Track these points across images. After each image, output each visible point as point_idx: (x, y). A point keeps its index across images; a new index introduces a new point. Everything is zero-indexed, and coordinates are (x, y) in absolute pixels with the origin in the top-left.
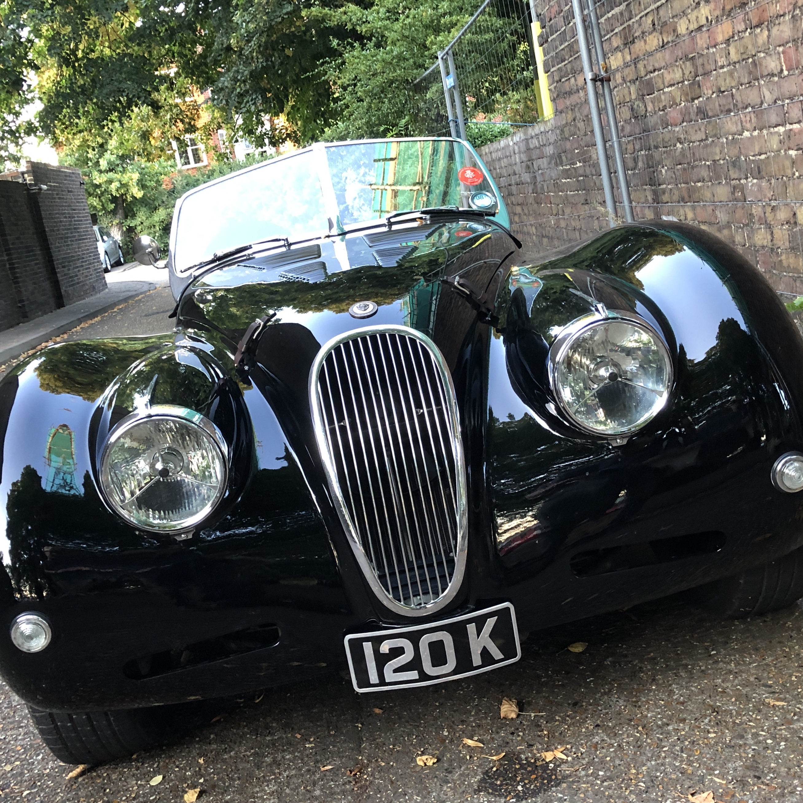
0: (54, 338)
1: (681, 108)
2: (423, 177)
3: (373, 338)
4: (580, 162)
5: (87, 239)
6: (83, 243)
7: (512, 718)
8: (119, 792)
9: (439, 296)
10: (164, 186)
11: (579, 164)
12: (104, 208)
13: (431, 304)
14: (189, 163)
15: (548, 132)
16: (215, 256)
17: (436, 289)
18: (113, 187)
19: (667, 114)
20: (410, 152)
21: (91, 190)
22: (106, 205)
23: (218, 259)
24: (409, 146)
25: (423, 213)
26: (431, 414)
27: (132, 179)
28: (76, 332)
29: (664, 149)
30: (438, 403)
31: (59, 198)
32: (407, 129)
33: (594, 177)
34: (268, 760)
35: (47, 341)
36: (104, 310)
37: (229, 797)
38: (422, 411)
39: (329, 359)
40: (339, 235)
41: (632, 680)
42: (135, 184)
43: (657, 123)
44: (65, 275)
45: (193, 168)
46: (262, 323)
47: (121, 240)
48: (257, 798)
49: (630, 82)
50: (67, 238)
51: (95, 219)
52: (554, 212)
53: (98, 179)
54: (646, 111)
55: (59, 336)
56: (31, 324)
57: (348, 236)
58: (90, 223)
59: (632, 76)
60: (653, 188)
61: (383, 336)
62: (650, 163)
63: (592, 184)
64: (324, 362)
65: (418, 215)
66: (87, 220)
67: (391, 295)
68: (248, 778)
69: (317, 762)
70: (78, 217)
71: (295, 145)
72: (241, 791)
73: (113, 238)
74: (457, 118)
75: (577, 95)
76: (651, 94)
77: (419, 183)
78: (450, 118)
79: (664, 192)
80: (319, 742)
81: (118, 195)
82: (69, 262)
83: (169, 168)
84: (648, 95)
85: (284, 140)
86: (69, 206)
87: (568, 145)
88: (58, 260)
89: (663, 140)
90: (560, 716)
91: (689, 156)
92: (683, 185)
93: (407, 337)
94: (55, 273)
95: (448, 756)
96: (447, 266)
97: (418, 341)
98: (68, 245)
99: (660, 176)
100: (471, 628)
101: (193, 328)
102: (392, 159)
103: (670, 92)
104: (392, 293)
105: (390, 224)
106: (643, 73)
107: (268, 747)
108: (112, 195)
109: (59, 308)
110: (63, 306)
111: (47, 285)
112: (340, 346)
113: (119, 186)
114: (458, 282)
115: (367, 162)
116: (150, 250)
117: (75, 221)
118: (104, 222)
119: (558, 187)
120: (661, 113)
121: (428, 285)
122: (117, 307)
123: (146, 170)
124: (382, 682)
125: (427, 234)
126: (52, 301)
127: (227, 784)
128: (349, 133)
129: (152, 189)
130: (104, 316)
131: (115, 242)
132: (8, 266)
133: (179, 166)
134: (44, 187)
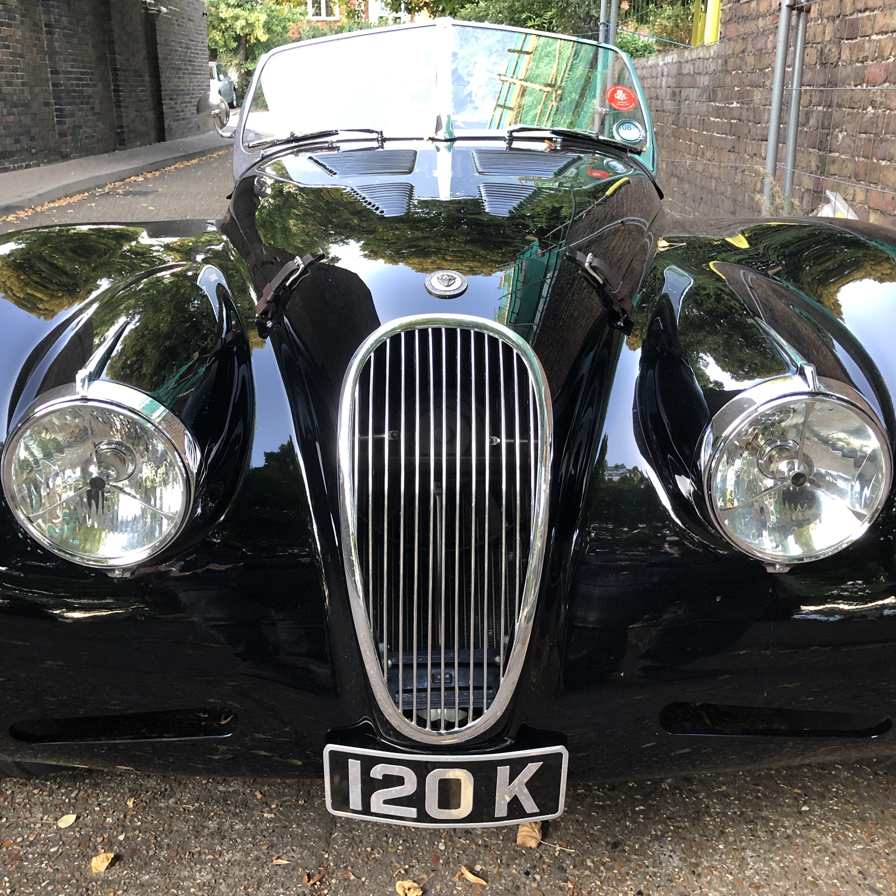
0: (145, 173)
1: (888, 64)
2: (556, 80)
3: (452, 333)
4: (738, 103)
5: (200, 74)
6: (196, 78)
7: (531, 848)
8: (18, 826)
9: (556, 275)
10: (290, 34)
11: (735, 105)
12: (226, 45)
13: (543, 283)
14: (320, 15)
15: (708, 59)
16: (292, 135)
17: (553, 261)
18: (240, 23)
19: (866, 67)
20: (549, 49)
21: (216, 23)
22: (228, 43)
23: (294, 139)
24: (548, 42)
25: (554, 132)
26: (511, 448)
27: (259, 20)
28: (169, 171)
29: (848, 110)
30: (525, 433)
31: (178, 25)
32: (551, 23)
33: (750, 124)
34: (212, 825)
35: (138, 176)
36: (203, 153)
37: (147, 877)
38: (499, 440)
39: (380, 351)
40: (446, 140)
41: (693, 825)
42: (261, 26)
43: (849, 77)
44: (171, 108)
45: (323, 21)
46: (302, 266)
47: (238, 83)
48: (182, 888)
49: (828, 18)
50: (180, 69)
51: (214, 55)
52: (692, 153)
53: (224, 13)
54: (839, 58)
55: (151, 172)
56: (126, 153)
57: (457, 144)
58: (206, 58)
59: (832, 12)
60: (821, 153)
61: (466, 334)
62: (826, 123)
63: (746, 131)
64: (372, 355)
65: (548, 134)
66: (204, 54)
67: (492, 261)
68: (180, 850)
69: (272, 846)
70: (195, 49)
71: (430, 17)
72: (164, 872)
73: (230, 78)
74: (608, 21)
75: (755, 22)
76: (852, 39)
77: (550, 85)
78: (602, 20)
79: (834, 161)
80: (281, 813)
81: (242, 35)
82: (178, 95)
83: (298, 15)
84: (847, 39)
85: (420, 9)
86: (187, 36)
87: (728, 79)
88: (166, 90)
89: (851, 98)
90: (593, 862)
91: (880, 125)
92: (861, 159)
93: (500, 341)
94: (162, 105)
95: (438, 887)
96: (574, 222)
97: (515, 351)
98: (179, 78)
99: (834, 141)
100: (503, 772)
101: (228, 237)
102: (527, 53)
103: (879, 41)
104: (494, 258)
105: (512, 139)
106: (848, 11)
107: (218, 802)
108: (236, 32)
109: (159, 142)
110: (164, 140)
111: (150, 115)
112: (399, 335)
113: (244, 24)
114: (590, 263)
115: (500, 49)
116: (217, 111)
117: (191, 53)
118: (224, 58)
119: (703, 124)
120: (858, 65)
121: (543, 255)
122: (217, 153)
123: (275, 13)
124: (366, 809)
125: (556, 169)
126: (153, 134)
127: (151, 853)
128: (488, 15)
129: (278, 35)
130: (201, 160)
131: (231, 83)
132: (112, 87)
133: (310, 17)
134: (164, 10)
